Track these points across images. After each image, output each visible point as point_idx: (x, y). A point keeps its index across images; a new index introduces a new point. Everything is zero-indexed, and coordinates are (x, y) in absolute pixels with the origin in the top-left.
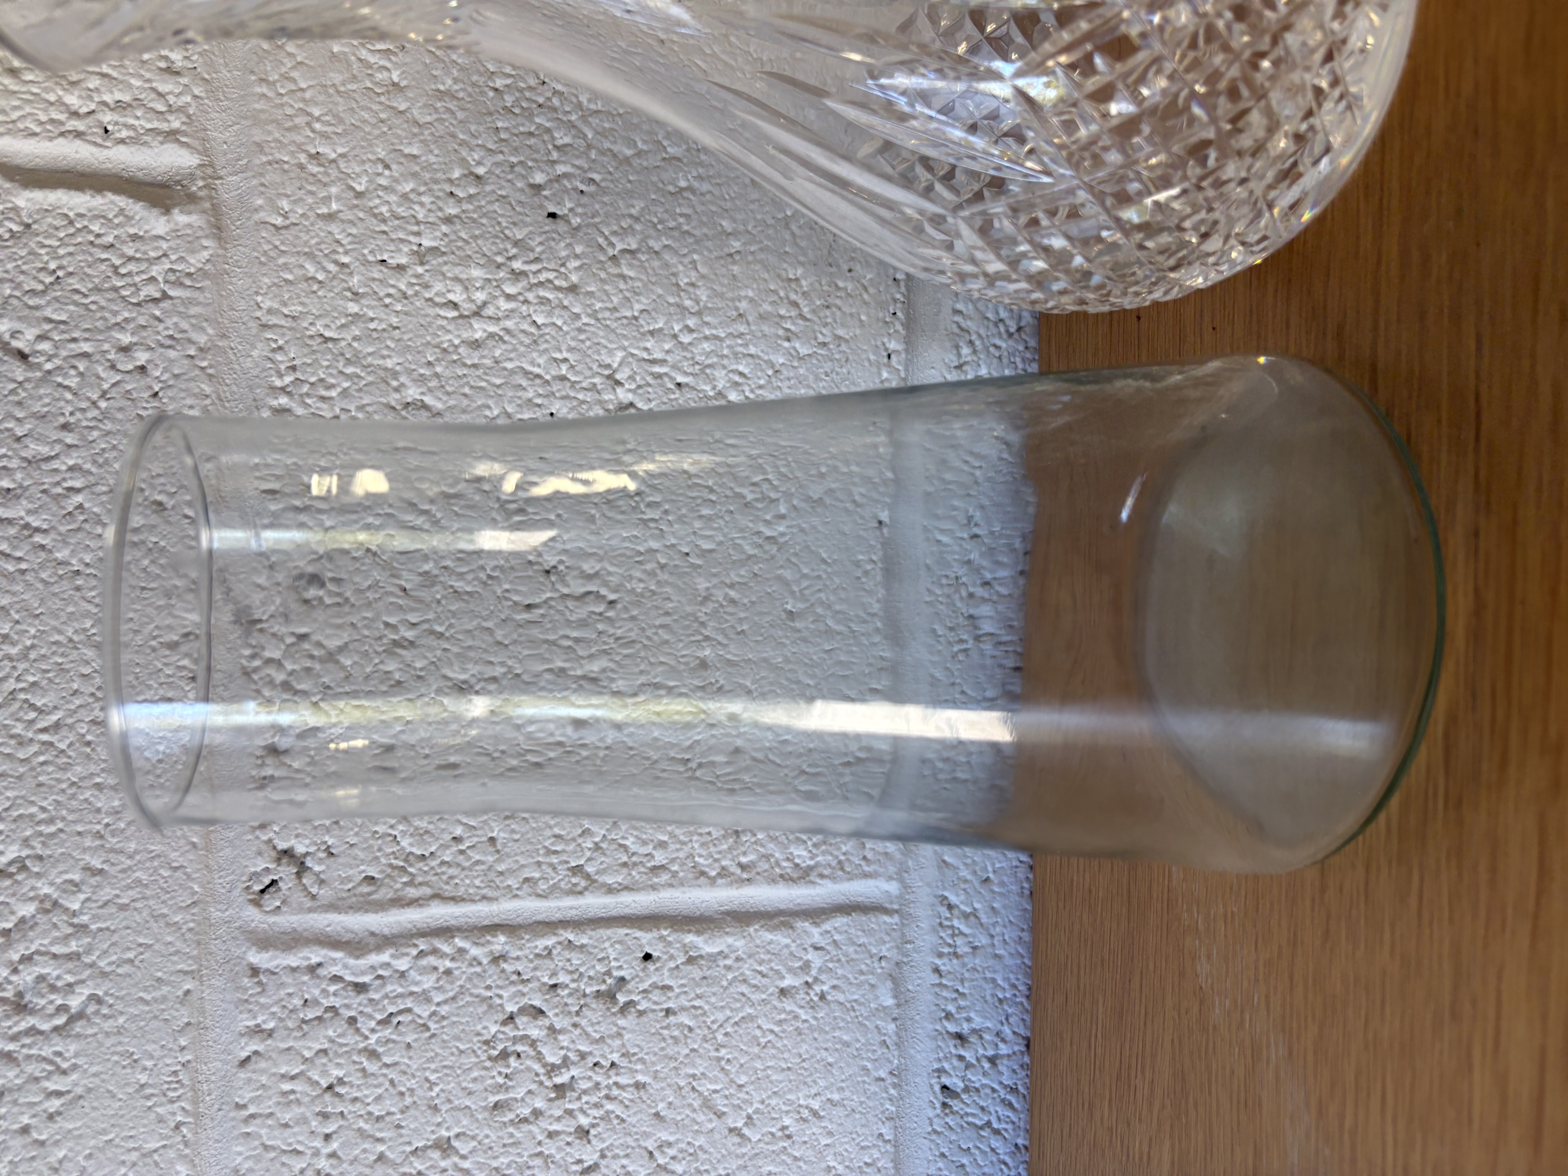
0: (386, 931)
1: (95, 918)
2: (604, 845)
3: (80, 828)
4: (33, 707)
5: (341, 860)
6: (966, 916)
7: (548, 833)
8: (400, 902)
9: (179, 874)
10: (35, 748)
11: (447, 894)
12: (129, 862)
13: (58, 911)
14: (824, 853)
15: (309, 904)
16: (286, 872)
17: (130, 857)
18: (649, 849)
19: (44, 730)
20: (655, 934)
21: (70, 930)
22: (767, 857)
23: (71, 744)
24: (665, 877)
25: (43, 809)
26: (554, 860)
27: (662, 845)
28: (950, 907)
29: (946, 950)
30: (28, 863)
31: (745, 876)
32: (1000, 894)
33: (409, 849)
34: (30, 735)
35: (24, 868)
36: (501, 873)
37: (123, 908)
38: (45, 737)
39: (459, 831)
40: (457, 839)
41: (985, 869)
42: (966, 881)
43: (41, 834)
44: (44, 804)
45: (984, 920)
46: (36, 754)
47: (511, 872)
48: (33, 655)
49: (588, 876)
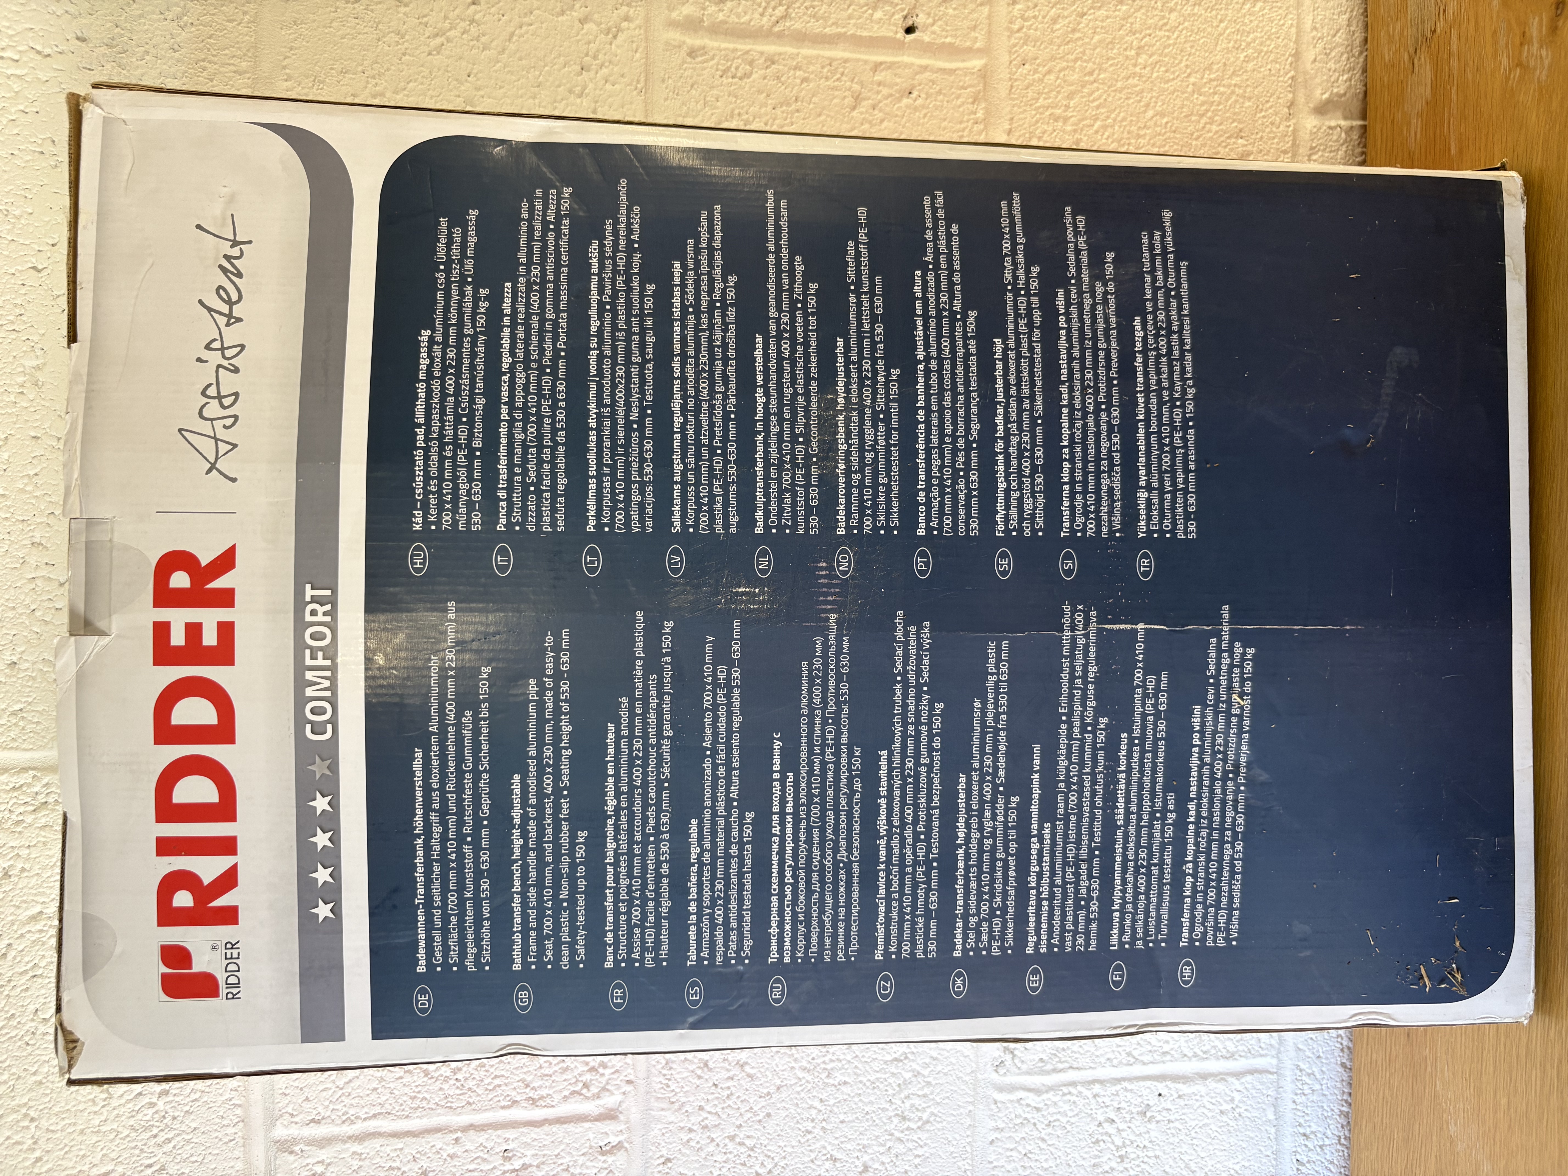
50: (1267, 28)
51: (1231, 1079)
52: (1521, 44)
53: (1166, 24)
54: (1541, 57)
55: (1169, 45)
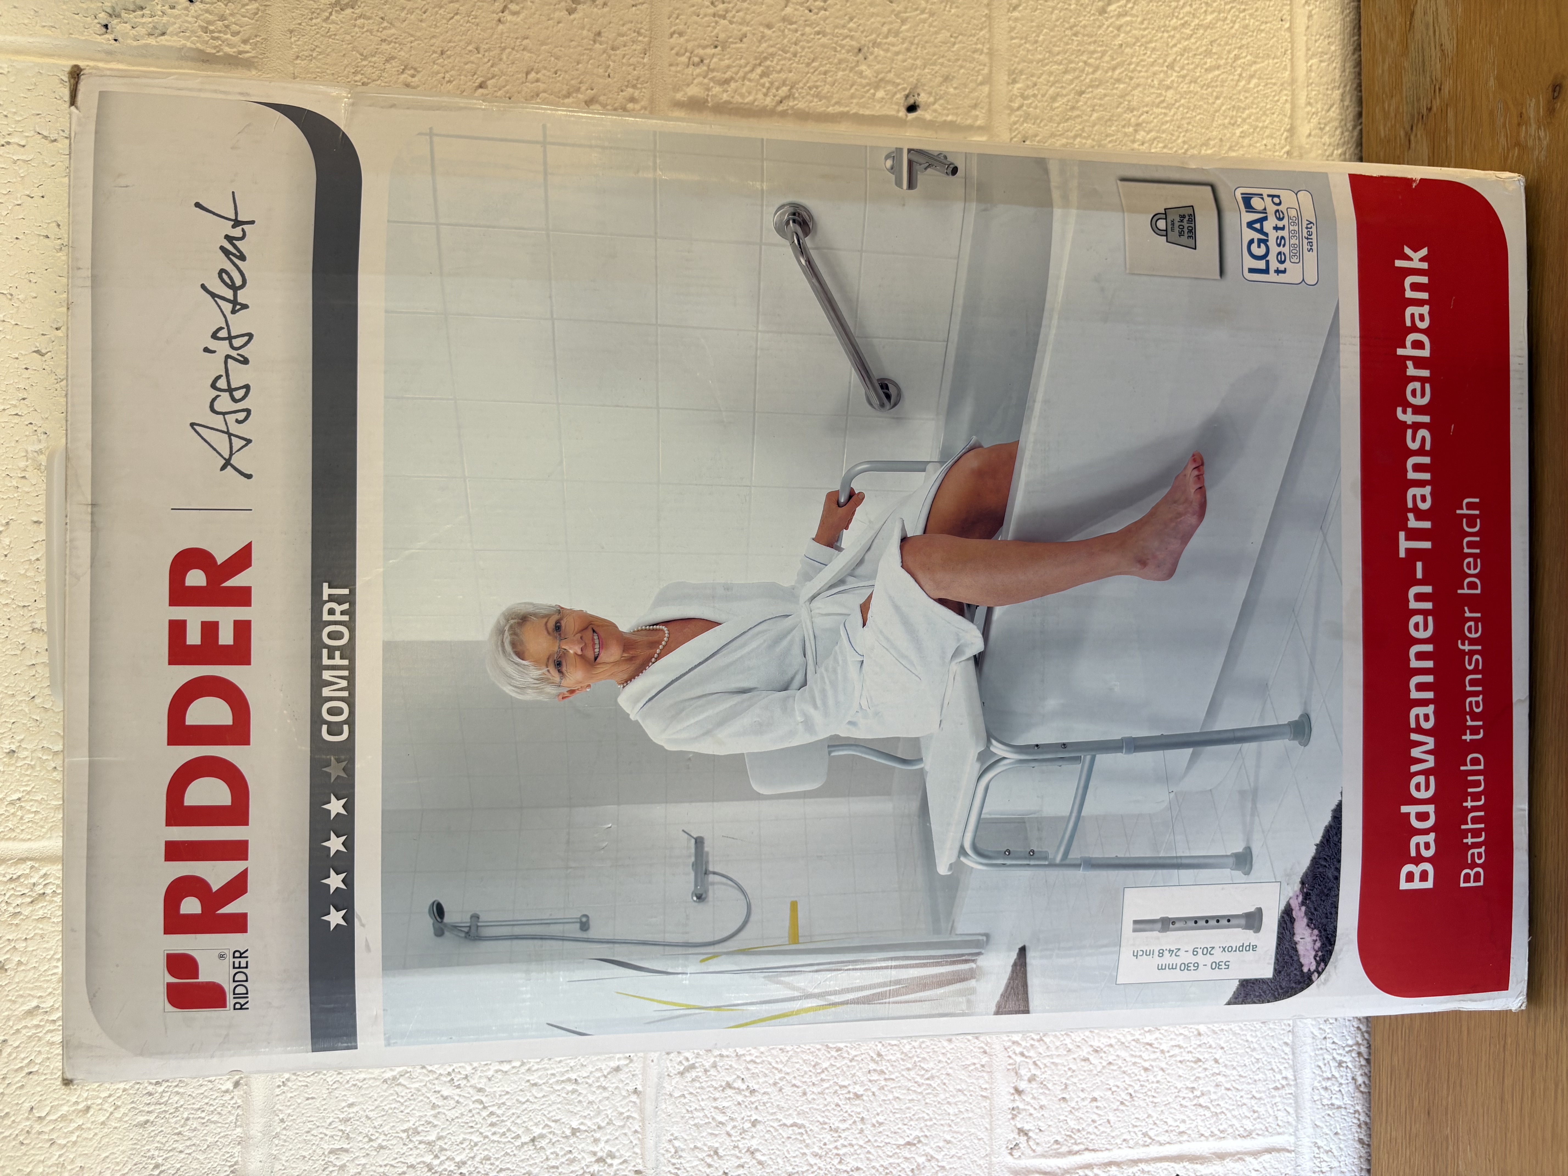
0: (1065, 1167)
1: (949, 1163)
2: (1157, 1122)
3: (942, 1122)
4: (923, 1069)
5: (1046, 1133)
6: (1327, 1152)
7: (1133, 1117)
8: (1071, 1153)
9: (981, 1142)
10: (924, 1087)
11: (1091, 1148)
12: (962, 1137)
13: (933, 1161)
14: (1259, 1123)
15: (1033, 1154)
16: (1023, 1139)
17: (962, 1135)
18: (1178, 1123)
19: (928, 1079)
20: (1182, 1165)
21: (938, 1169)
22: (1232, 1126)
23: (938, 1085)
24: (1185, 1137)
25: (928, 1114)
26: (1136, 1129)
27: (1184, 1121)
28: (1319, 1148)
29: (1318, 1169)
30: (922, 1139)
31: (1222, 1135)
32: (1344, 1140)
33: (1073, 1126)
34: (923, 1081)
35: (919, 1142)
36: (1113, 1137)
37: (959, 1158)
38: (928, 1082)
39: (1095, 1117)
40: (1094, 1121)
41: (1335, 1128)
42: (1327, 1134)
43: (926, 1126)
44: (928, 1112)
45: (1336, 1153)
46: (925, 1090)
47: (1118, 1136)
48: (923, 1046)
49: (1150, 1138)
50: (1262, 104)
51: (1248, 1159)
52: (1519, 124)
53: (1163, 101)
54: (1539, 138)
55: (1167, 122)
